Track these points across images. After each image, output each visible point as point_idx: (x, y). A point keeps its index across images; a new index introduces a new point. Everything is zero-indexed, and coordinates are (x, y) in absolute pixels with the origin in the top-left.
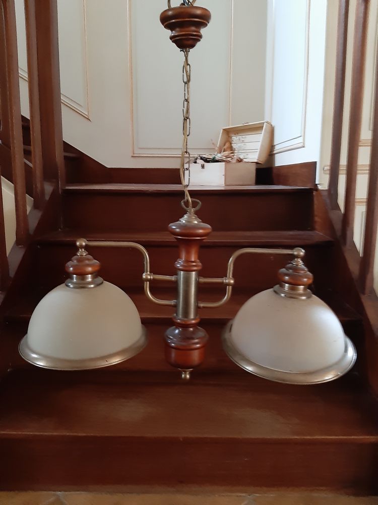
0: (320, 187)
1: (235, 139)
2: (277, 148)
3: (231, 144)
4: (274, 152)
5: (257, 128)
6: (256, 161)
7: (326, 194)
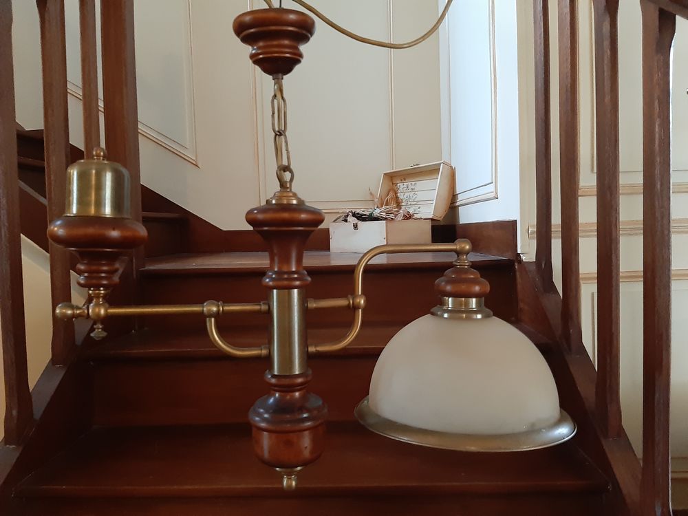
0: (524, 258)
1: (401, 186)
2: (461, 199)
3: (396, 193)
4: (457, 204)
5: (432, 171)
6: (431, 217)
7: (534, 268)
